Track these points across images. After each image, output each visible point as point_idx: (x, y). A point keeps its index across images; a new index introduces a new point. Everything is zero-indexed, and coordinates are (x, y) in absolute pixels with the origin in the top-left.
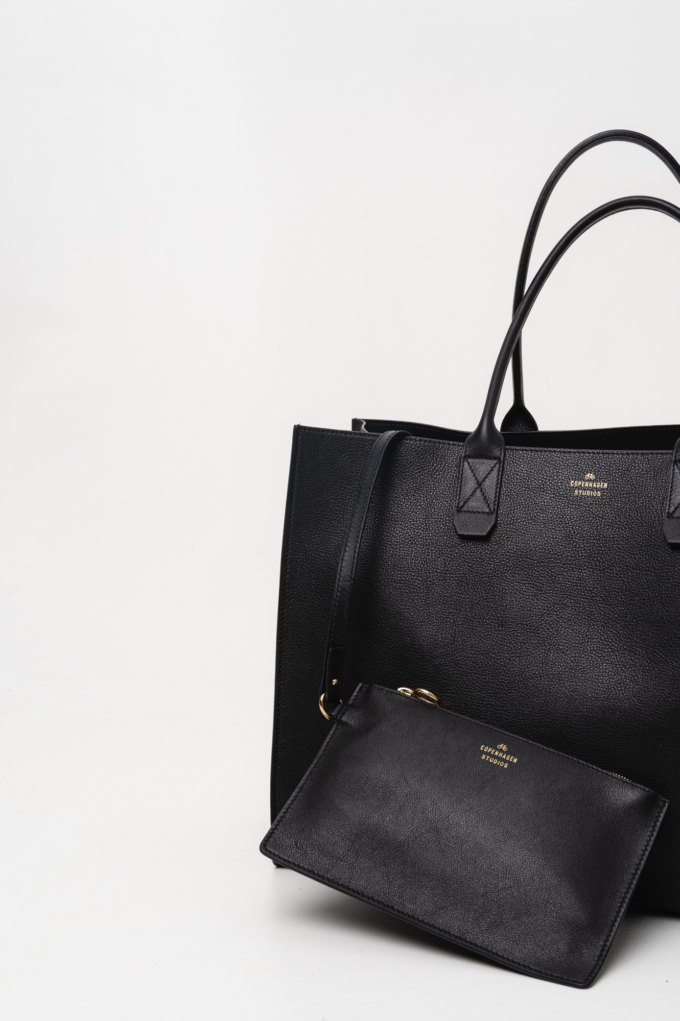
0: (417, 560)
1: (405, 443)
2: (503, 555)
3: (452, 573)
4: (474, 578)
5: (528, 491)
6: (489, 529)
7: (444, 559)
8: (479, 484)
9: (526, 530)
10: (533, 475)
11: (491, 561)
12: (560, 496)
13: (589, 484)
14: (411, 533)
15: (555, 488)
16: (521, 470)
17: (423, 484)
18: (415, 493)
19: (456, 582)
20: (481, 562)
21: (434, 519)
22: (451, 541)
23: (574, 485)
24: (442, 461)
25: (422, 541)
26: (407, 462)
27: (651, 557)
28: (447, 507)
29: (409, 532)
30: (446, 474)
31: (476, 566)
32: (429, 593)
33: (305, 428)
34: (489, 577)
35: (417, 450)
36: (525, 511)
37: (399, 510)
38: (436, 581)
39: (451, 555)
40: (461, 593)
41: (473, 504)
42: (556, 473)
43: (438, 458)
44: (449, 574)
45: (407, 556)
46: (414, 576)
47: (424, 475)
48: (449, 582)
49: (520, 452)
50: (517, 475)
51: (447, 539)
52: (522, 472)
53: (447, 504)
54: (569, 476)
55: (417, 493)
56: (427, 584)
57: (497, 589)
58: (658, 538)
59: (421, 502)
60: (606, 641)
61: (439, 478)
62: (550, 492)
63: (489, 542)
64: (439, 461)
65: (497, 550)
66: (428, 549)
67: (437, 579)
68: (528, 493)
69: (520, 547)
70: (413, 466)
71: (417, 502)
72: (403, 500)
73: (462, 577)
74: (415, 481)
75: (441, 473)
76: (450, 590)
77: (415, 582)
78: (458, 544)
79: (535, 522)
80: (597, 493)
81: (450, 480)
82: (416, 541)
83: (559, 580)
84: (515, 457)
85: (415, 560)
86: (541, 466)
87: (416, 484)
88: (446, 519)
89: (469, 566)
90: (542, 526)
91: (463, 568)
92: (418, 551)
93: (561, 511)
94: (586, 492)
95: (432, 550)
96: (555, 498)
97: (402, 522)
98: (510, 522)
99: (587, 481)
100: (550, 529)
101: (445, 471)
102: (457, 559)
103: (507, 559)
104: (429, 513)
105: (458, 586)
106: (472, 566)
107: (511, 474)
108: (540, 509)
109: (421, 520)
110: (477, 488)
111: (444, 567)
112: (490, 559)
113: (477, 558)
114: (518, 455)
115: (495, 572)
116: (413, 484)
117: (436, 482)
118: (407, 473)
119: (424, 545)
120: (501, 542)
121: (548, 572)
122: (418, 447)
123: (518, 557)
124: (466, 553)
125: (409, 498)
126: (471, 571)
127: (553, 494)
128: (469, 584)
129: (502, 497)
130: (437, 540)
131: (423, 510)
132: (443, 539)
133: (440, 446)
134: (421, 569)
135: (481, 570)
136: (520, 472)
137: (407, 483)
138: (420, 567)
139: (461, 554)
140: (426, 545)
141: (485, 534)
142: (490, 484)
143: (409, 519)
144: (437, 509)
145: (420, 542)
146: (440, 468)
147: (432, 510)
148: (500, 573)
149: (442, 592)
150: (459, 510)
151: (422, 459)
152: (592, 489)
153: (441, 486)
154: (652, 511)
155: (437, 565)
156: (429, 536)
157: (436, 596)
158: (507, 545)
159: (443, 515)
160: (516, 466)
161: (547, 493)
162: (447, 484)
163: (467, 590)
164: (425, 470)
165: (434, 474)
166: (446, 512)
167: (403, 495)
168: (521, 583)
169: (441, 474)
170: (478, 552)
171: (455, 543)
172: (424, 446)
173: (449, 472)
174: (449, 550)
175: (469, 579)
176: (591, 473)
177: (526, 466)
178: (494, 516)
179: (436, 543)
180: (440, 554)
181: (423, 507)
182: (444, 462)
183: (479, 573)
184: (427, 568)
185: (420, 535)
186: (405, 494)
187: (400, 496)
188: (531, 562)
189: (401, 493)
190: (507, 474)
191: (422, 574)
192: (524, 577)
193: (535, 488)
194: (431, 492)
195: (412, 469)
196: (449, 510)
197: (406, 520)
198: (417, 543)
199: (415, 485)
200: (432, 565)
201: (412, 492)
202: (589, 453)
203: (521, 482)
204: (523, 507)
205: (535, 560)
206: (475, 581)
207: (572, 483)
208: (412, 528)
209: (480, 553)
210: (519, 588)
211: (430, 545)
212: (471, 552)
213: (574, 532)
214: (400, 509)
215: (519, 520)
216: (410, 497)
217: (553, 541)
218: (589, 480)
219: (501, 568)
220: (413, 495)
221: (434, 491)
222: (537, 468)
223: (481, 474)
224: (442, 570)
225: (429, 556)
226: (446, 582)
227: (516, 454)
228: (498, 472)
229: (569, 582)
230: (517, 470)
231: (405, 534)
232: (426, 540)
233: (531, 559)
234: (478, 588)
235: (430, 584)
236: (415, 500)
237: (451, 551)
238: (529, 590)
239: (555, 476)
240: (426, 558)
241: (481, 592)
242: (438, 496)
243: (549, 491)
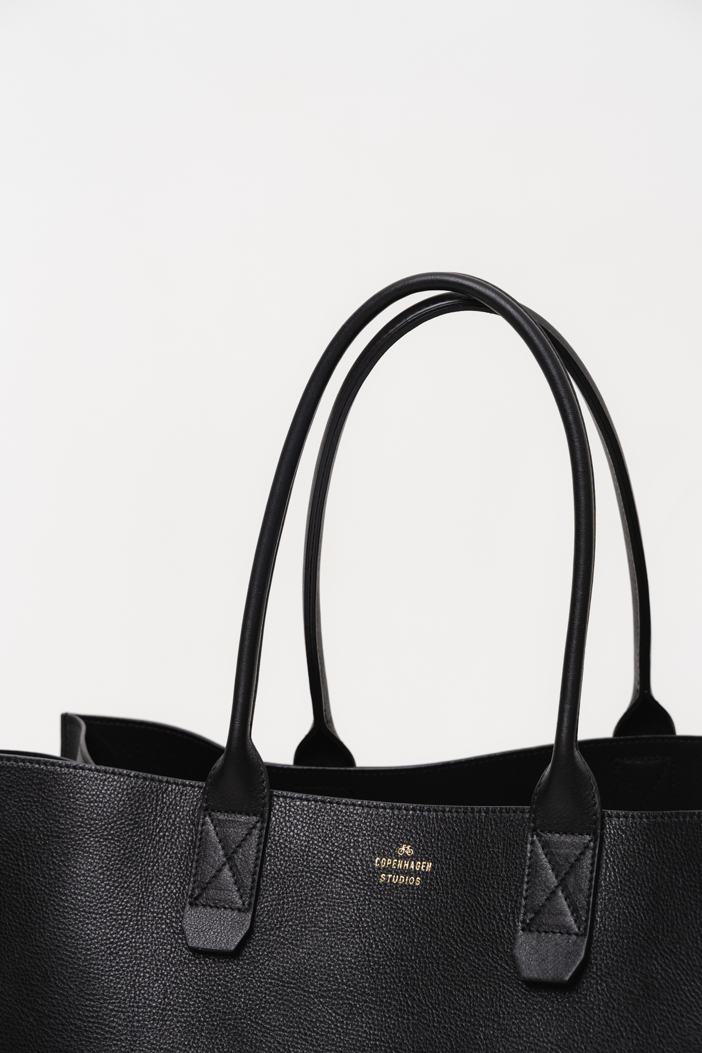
0: (119, 983)
1: (111, 780)
2: (261, 982)
3: (176, 1010)
4: (212, 1021)
5: (307, 872)
6: (239, 939)
7: (165, 985)
8: (228, 858)
9: (301, 941)
10: (316, 844)
11: (241, 992)
12: (358, 883)
13: (403, 864)
14: (111, 935)
15: (350, 869)
16: (298, 834)
17: (136, 850)
18: (122, 865)
19: (182, 1026)
20: (225, 992)
21: (153, 913)
22: (177, 953)
23: (380, 865)
24: (170, 813)
25: (129, 951)
26: (111, 813)
28: (175, 894)
29: (107, 934)
30: (176, 836)
34: (236, 1019)
35: (130, 794)
36: (301, 906)
37: (93, 894)
38: (149, 1022)
39: (176, 978)
40: (189, 1044)
41: (216, 893)
42: (354, 842)
43: (164, 807)
44: (172, 1011)
45: (103, 977)
46: (112, 1011)
47: (140, 836)
48: (170, 1025)
49: (298, 803)
50: (290, 843)
51: (171, 951)
52: (299, 839)
53: (175, 888)
54: (373, 848)
55: (125, 867)
56: (133, 1026)
59: (131, 882)
61: (164, 843)
62: (341, 875)
63: (239, 960)
64: (166, 813)
65: (251, 974)
66: (138, 965)
67: (149, 1017)
68: (307, 877)
69: (289, 969)
70: (122, 819)
71: (125, 882)
72: (102, 877)
74: (124, 846)
75: (167, 834)
76: (170, 1039)
77: (113, 1021)
78: (189, 960)
79: (315, 926)
80: (415, 879)
81: (181, 847)
82: (120, 950)
83: (347, 1029)
84: (289, 810)
85: (115, 983)
86: (330, 830)
87: (125, 850)
88: (171, 915)
89: (204, 999)
90: (327, 934)
91: (194, 1001)
92: (122, 967)
93: (358, 909)
94: (399, 878)
95: (145, 968)
96: (349, 887)
97: (97, 914)
98: (275, 925)
99: (401, 858)
100: (339, 940)
101: (174, 831)
102: (185, 985)
103: (266, 989)
104: (144, 902)
105: (184, 1031)
106: (210, 998)
107: (281, 841)
108: (324, 905)
109: (129, 913)
110: (224, 864)
112: (239, 989)
113: (219, 985)
114: (293, 807)
115: (247, 1011)
116: (119, 851)
117: (159, 849)
118: (111, 830)
119: (131, 958)
120: (259, 960)
121: (330, 1014)
122: (132, 788)
123: (285, 986)
124: (200, 976)
125: (111, 873)
126: (207, 1008)
127: (347, 879)
128: (203, 1030)
129: (264, 881)
130: (155, 951)
131: (134, 896)
132: (165, 949)
133: (168, 787)
134: (125, 1000)
135: (224, 1007)
136: (296, 839)
137: (110, 847)
138: (124, 996)
140: (136, 958)
141: (233, 947)
142: (246, 858)
143: (110, 910)
144: (157, 895)
145: (125, 953)
146: (166, 824)
147: (149, 896)
148: (254, 1013)
149: (157, 1041)
150: (195, 900)
151: (138, 808)
152: (408, 873)
153: (166, 857)
155: (152, 994)
158: (268, 964)
159: (167, 909)
160: (290, 827)
161: (337, 877)
162: (176, 854)
163: (199, 1040)
164: (141, 828)
165: (156, 836)
166: (172, 902)
167: (101, 868)
168: (287, 1034)
169: (168, 836)
170: (221, 974)
171: (185, 958)
172: (143, 787)
173: (180, 833)
174: (173, 969)
175: (203, 1022)
176: (407, 845)
177: (306, 828)
178: (250, 914)
179: (152, 955)
180: (157, 975)
182: (173, 816)
183: (219, 1011)
184: (135, 998)
185: (126, 940)
186: (106, 867)
187: (96, 869)
188: (304, 995)
189: (99, 864)
190: (274, 840)
191: (125, 1008)
192: (291, 1022)
193: (318, 867)
194: (149, 866)
195: (120, 824)
196: (177, 900)
197: (104, 912)
198: (121, 953)
199: (122, 852)
200: (143, 994)
201: (117, 864)
202: (407, 810)
203: (297, 856)
204: (297, 900)
205: (312, 993)
206: (213, 1025)
207: (376, 861)
208: (114, 926)
209: (224, 976)
211: (141, 959)
212: (210, 975)
213: (377, 949)
214: (94, 891)
215: (290, 924)
216: (113, 872)
217: (343, 960)
218: (405, 857)
219: (257, 1005)
220: (119, 869)
221: (155, 865)
222: (322, 830)
223: (232, 840)
224: (160, 1003)
225: (140, 977)
226: (165, 1024)
227: (290, 806)
228: (260, 838)
230: (291, 834)
231: (101, 936)
233: (305, 991)
234: (217, 1038)
235: (137, 1027)
236: (121, 877)
237: (176, 970)
239: (352, 847)
240: (134, 981)
242: (161, 875)
243: (341, 873)
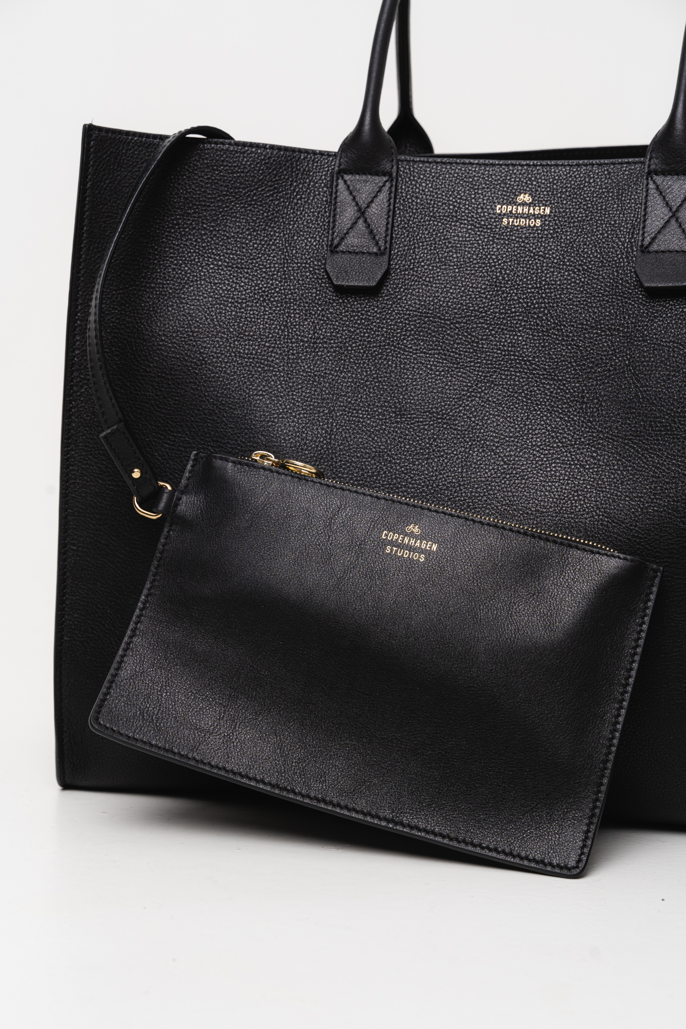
0: (273, 324)
1: (249, 152)
2: (400, 314)
3: (326, 343)
4: (359, 349)
5: (434, 221)
6: (379, 277)
7: (313, 323)
8: (362, 212)
9: (433, 278)
10: (440, 198)
11: (383, 323)
12: (481, 227)
13: (523, 210)
14: (262, 285)
15: (473, 216)
16: (423, 191)
17: (277, 212)
18: (266, 226)
19: (331, 355)
20: (368, 325)
21: (297, 263)
22: (322, 295)
23: (501, 211)
24: (304, 178)
25: (279, 297)
26: (252, 181)
27: (617, 309)
28: (315, 246)
29: (259, 284)
30: (311, 198)
31: (360, 332)
32: (292, 371)
33: (100, 129)
34: (380, 346)
35: (268, 163)
36: (431, 250)
37: (243, 252)
38: (302, 354)
39: (323, 316)
40: (340, 370)
41: (353, 241)
42: (475, 194)
43: (298, 174)
44: (322, 343)
45: (258, 319)
46: (269, 347)
47: (279, 199)
48: (322, 355)
49: (421, 165)
50: (417, 198)
51: (316, 293)
52: (424, 194)
53: (315, 241)
54: (493, 198)
55: (270, 227)
56: (289, 358)
57: (392, 363)
58: (628, 283)
59: (276, 240)
60: (555, 432)
61: (301, 204)
62: (466, 222)
63: (378, 297)
64: (301, 178)
65: (391, 308)
66: (289, 308)
67: (303, 350)
68: (434, 225)
69: (425, 301)
70: (262, 186)
71: (271, 240)
72: (249, 237)
73: (341, 348)
74: (266, 209)
75: (303, 196)
76: (322, 367)
77: (271, 356)
78: (333, 300)
79: (445, 265)
80: (535, 221)
81: (317, 207)
82: (271, 297)
83: (483, 348)
84: (413, 171)
85: (269, 325)
86: (452, 185)
87: (267, 213)
88: (314, 264)
89: (350, 331)
90: (457, 270)
91: (341, 334)
92: (274, 311)
93: (483, 249)
94: (520, 221)
95: (295, 310)
96: (474, 231)
97: (248, 269)
98: (409, 266)
99: (520, 204)
100: (468, 274)
101: (309, 193)
102: (332, 321)
103: (406, 320)
104: (288, 256)
105: (335, 361)
106: (355, 331)
107: (408, 197)
108: (452, 247)
109: (276, 265)
110: (359, 218)
111: (314, 334)
112: (381, 320)
113: (362, 319)
114: (417, 169)
115: (390, 338)
116: (263, 214)
117: (297, 210)
118: (253, 196)
119: (282, 302)
120: (397, 296)
121: (467, 337)
122: (270, 158)
123: (422, 316)
124: (345, 312)
125: (257, 234)
126: (354, 339)
127: (472, 225)
128: (351, 358)
129: (395, 231)
130: (302, 295)
131: (280, 251)
132: (310, 293)
133: (301, 156)
134: (280, 338)
135: (368, 337)
136: (421, 194)
137: (254, 211)
138: (278, 334)
139: (338, 315)
140: (286, 303)
141: (374, 284)
142: (377, 211)
143: (259, 265)
144: (299, 249)
145: (276, 299)
146: (302, 188)
147: (292, 250)
148: (396, 340)
149: (310, 369)
150: (333, 250)
151: (276, 175)
152: (528, 216)
153: (304, 216)
154: (617, 244)
155: (303, 331)
156: (290, 290)
157: (302, 375)
158: (405, 299)
159: (309, 259)
160: (415, 185)
161: (462, 223)
162: (313, 212)
163: (348, 365)
164: (280, 192)
165: (294, 198)
166: (313, 253)
167: (248, 229)
168: (428, 354)
169: (304, 198)
170: (363, 310)
171: (329, 299)
172: (278, 157)
173: (315, 195)
174: (320, 309)
175: (351, 351)
176: (525, 194)
177: (430, 185)
178: (386, 258)
179: (300, 299)
180: (306, 315)
181: (279, 247)
182: (308, 181)
183: (365, 341)
184: (288, 336)
185: (276, 288)
186: (252, 228)
187: (244, 230)
188: (441, 323)
189: (246, 226)
190: (403, 196)
191: (280, 344)
192: (431, 345)
193: (444, 216)
194: (290, 224)
195: (262, 191)
196: (318, 251)
197: (255, 266)
198: (272, 299)
199: (265, 214)
200: (295, 332)
201: (262, 225)
202: (522, 166)
203: (423, 208)
204: (427, 245)
205: (448, 320)
206: (360, 352)
207: (498, 209)
208: (264, 277)
209: (366, 311)
210: (425, 361)
211: (291, 303)
212: (353, 311)
213: (504, 278)
214: (244, 250)
215: (422, 264)
216: (259, 232)
217: (473, 292)
218: (524, 204)
219: (398, 333)
220: (264, 229)
221: (295, 224)
222: (445, 187)
223: (363, 198)
224: (311, 338)
225: (291, 317)
226: (317, 355)
227: (414, 168)
228: (390, 194)
229: (498, 350)
230: (417, 190)
231: (253, 286)
232: (286, 295)
233: (441, 319)
234: (364, 363)
235: (293, 359)
236: (267, 237)
237: (323, 310)
238: (439, 362)
239: (473, 198)
240: (286, 321)
241: (368, 368)
242: (301, 231)
243: (465, 220)
